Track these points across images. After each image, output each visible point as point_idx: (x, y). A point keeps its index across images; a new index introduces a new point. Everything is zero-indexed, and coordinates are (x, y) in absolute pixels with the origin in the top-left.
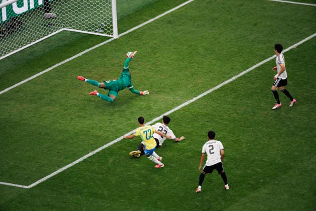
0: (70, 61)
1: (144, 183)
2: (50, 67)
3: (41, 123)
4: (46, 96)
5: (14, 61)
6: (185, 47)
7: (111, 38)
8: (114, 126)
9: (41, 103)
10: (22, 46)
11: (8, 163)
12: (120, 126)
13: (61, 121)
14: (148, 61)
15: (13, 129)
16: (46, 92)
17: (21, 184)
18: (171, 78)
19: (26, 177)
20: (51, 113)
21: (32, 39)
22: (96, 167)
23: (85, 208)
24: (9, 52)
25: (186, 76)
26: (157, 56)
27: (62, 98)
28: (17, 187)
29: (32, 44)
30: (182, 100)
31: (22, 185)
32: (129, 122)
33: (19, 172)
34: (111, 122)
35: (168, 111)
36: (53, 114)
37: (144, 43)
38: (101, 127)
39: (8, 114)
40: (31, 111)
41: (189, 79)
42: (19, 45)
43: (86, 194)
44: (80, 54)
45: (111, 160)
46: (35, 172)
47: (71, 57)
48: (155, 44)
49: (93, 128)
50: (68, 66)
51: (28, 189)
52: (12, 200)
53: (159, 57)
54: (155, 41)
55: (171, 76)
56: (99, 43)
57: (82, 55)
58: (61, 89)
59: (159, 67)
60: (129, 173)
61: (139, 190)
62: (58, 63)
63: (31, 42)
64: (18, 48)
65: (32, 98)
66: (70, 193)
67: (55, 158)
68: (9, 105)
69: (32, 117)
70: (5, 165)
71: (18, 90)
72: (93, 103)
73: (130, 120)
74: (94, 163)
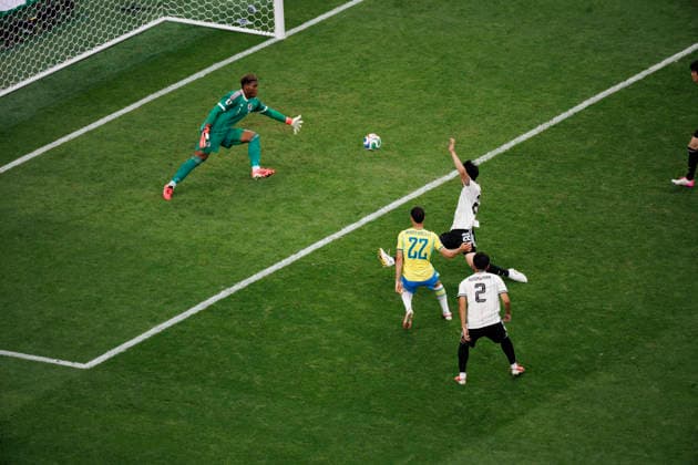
0: (180, 89)
1: (341, 359)
2: (136, 101)
3: (115, 226)
4: (125, 166)
5: (55, 89)
6: (433, 60)
7: (270, 38)
8: (275, 233)
9: (115, 182)
10: (74, 55)
11: (41, 313)
12: (288, 233)
13: (157, 221)
14: (352, 89)
15: (53, 239)
16: (125, 157)
17: (69, 360)
18: (403, 128)
19: (81, 344)
20: (137, 202)
21: (96, 40)
22: (236, 322)
23: (211, 412)
24: (45, 67)
25: (435, 123)
26: (371, 78)
27: (161, 170)
28: (63, 366)
29: (95, 50)
30: (426, 176)
31: (73, 361)
32: (310, 224)
33: (65, 333)
34: (270, 225)
35: (395, 199)
36: (141, 205)
37: (342, 51)
38: (246, 234)
39: (42, 205)
40: (93, 199)
41: (441, 131)
42: (67, 53)
43: (213, 383)
44: (201, 74)
45: (270, 308)
46: (102, 334)
47: (182, 79)
48: (368, 52)
49: (228, 237)
50: (174, 100)
51: (87, 370)
52: (49, 395)
53: (377, 80)
54: (367, 47)
55: (403, 124)
56: (244, 49)
57: (207, 75)
58: (159, 151)
59: (375, 103)
60: (308, 337)
61: (330, 375)
62: (153, 93)
63: (93, 46)
64: (64, 59)
65: (96, 171)
66: (178, 379)
67: (145, 302)
68: (46, 184)
69: (94, 212)
70: (35, 318)
71: (63, 151)
72: (229, 182)
73: (311, 220)
74: (231, 315)
